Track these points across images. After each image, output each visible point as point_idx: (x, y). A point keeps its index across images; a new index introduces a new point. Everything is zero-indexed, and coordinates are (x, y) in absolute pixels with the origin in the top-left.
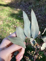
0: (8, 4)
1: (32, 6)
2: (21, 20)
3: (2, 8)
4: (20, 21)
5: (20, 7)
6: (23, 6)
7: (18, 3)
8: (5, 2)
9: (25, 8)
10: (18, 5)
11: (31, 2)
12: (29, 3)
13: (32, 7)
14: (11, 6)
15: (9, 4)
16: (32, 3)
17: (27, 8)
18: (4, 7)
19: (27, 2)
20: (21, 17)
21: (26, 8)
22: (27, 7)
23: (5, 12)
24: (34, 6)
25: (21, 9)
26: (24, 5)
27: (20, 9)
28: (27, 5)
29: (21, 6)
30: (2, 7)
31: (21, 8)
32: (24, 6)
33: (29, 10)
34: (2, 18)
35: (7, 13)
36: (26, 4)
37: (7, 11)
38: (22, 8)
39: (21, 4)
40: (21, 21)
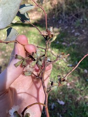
1: (81, 20)
2: (63, 48)
3: (26, 30)
4: (59, 50)
5: (59, 24)
6: (63, 22)
7: (54, 18)
9: (68, 25)
10: (54, 21)
11: (79, 12)
12: (75, 15)
13: (83, 21)
14: (41, 24)
15: (38, 21)
16: (81, 14)
17: (73, 24)
18: (30, 28)
19: (72, 14)
20: (60, 43)
21: (71, 24)
22: (72, 22)
23: (31, 36)
24: (86, 19)
25: (60, 28)
26: (66, 20)
27: (58, 28)
28: (72, 19)
29: (60, 22)
31: (61, 26)
32: (65, 22)
33: (76, 27)
35: (35, 38)
36: (70, 18)
37: (35, 34)
38: (63, 26)
39: (59, 19)
40: (61, 50)
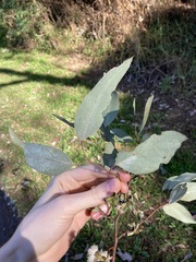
0: (80, 75)
1: (173, 77)
2: (133, 134)
3: (57, 91)
5: (126, 84)
6: (136, 80)
8: (70, 70)
9: (145, 87)
11: (169, 62)
12: (161, 68)
13: (176, 80)
14: (90, 81)
15: (83, 74)
16: (173, 66)
17: (154, 85)
18: (64, 87)
19: (154, 64)
20: (128, 122)
22: (154, 81)
23: (67, 103)
24: (183, 78)
25: (129, 92)
26: (142, 76)
27: (125, 91)
28: (154, 74)
29: (129, 80)
30: (58, 87)
31: (130, 88)
32: (139, 80)
33: (162, 92)
34: (57, 127)
35: (75, 109)
36: (150, 72)
37: (75, 101)
38: (135, 87)
